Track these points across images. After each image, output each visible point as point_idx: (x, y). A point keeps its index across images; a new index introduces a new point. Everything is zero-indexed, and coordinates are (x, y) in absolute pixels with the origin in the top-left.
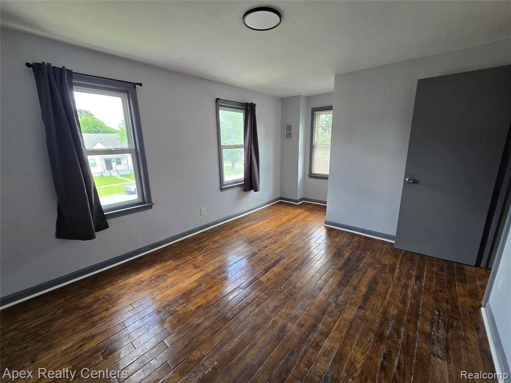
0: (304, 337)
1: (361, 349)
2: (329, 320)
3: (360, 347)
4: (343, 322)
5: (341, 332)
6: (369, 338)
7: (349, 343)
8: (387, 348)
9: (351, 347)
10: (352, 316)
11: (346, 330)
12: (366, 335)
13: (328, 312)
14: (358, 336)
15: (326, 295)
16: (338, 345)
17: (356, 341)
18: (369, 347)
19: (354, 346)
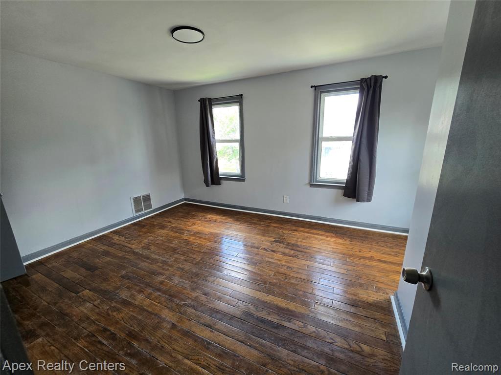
0: (151, 285)
1: (127, 318)
2: (163, 299)
3: (129, 318)
4: (158, 309)
5: (148, 306)
6: (135, 326)
7: (136, 310)
8: (120, 338)
9: (132, 311)
10: (163, 316)
11: (150, 310)
12: (139, 325)
13: (173, 299)
14: (140, 317)
15: (195, 298)
16: (137, 303)
17: (135, 315)
18: (127, 324)
19: (131, 313)
